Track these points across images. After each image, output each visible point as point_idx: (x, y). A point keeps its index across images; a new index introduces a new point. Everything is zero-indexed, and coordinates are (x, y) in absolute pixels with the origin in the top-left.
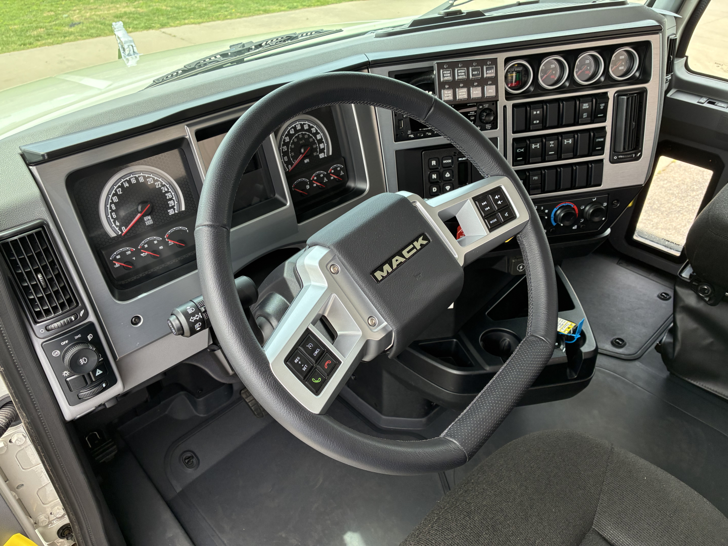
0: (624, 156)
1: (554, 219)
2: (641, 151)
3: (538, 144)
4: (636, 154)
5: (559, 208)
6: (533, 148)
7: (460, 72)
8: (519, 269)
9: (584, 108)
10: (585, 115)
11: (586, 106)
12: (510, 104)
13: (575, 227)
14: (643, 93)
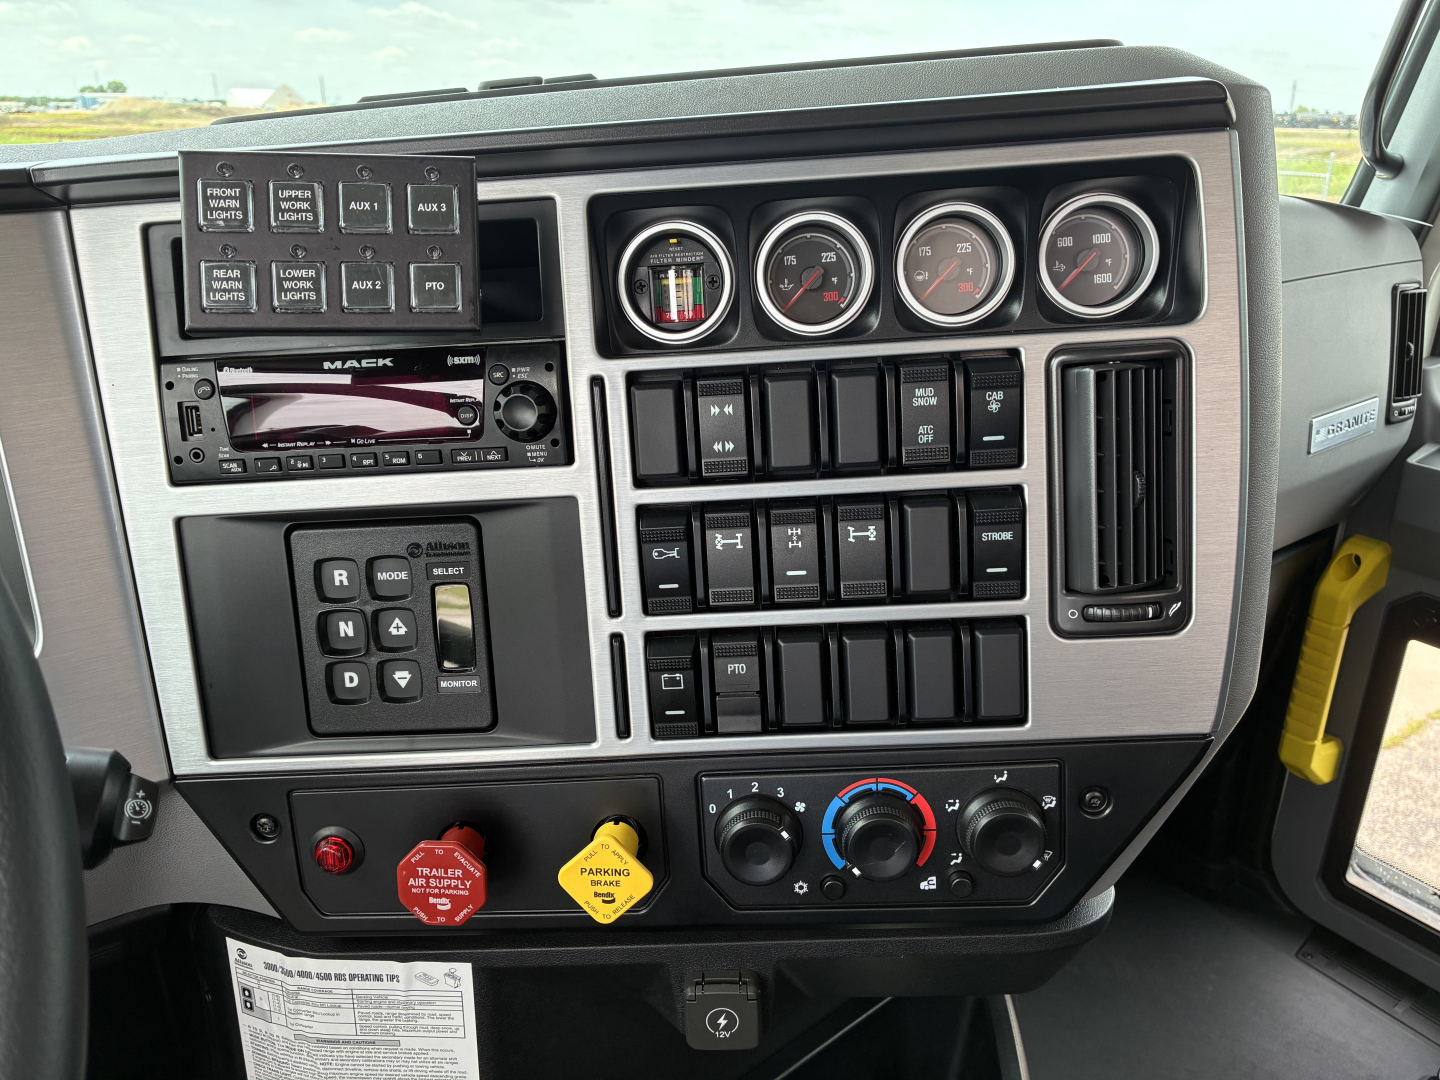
0: (1115, 612)
1: (837, 843)
2: (1186, 598)
3: (739, 535)
4: (1161, 606)
5: (853, 800)
6: (719, 547)
7: (290, 199)
8: (716, 1026)
9: (918, 402)
10: (925, 434)
11: (925, 397)
12: (615, 371)
13: (929, 884)
14: (1170, 364)
